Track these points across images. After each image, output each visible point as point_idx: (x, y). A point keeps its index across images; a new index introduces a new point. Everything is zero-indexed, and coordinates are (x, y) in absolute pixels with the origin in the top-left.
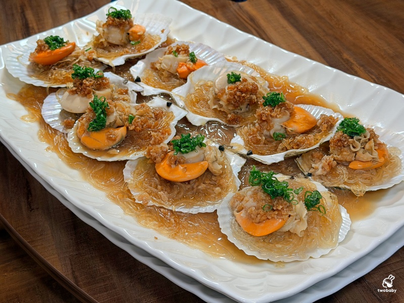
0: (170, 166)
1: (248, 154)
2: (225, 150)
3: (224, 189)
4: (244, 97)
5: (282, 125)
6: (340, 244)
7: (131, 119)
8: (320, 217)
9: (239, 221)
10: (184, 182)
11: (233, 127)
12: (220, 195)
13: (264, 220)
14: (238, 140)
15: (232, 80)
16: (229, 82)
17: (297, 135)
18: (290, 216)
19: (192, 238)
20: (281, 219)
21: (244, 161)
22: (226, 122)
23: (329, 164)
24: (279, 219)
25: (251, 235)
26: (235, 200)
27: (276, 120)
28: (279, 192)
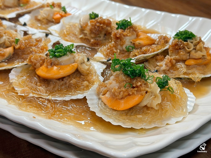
0: (47, 67)
1: (108, 61)
2: (90, 60)
3: (91, 83)
4: (102, 27)
5: (131, 41)
6: (190, 113)
7: (17, 41)
8: (170, 95)
9: (105, 101)
10: (59, 79)
11: (94, 49)
12: (88, 87)
13: (126, 96)
14: (99, 55)
15: (93, 17)
16: (91, 18)
17: (143, 47)
18: (146, 92)
19: (66, 118)
20: (140, 94)
21: (105, 66)
22: (89, 45)
23: (170, 61)
24: (139, 94)
25: (116, 110)
26: (101, 87)
27: (127, 38)
28: (137, 72)
